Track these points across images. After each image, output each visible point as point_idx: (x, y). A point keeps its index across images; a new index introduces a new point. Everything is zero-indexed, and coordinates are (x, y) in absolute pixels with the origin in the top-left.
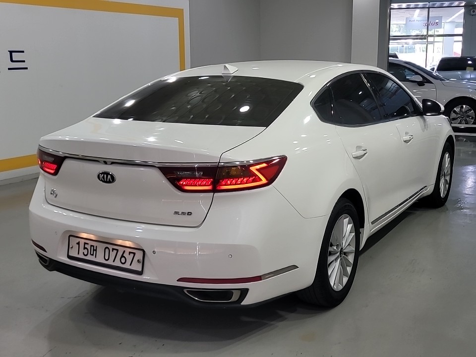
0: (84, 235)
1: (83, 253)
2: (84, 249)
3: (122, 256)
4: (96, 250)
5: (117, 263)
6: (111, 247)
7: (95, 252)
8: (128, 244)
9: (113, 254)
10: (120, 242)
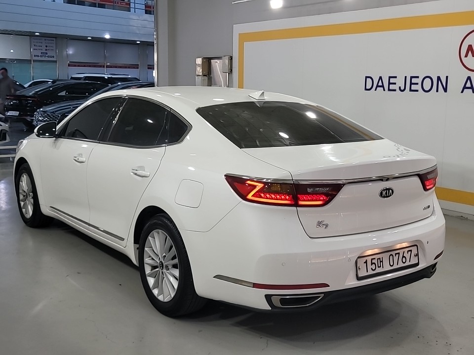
0: (369, 252)
1: (372, 269)
2: (372, 265)
3: (403, 257)
4: (382, 261)
5: (401, 265)
6: (393, 253)
7: (381, 263)
8: (405, 245)
9: (396, 258)
10: (398, 246)
